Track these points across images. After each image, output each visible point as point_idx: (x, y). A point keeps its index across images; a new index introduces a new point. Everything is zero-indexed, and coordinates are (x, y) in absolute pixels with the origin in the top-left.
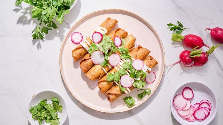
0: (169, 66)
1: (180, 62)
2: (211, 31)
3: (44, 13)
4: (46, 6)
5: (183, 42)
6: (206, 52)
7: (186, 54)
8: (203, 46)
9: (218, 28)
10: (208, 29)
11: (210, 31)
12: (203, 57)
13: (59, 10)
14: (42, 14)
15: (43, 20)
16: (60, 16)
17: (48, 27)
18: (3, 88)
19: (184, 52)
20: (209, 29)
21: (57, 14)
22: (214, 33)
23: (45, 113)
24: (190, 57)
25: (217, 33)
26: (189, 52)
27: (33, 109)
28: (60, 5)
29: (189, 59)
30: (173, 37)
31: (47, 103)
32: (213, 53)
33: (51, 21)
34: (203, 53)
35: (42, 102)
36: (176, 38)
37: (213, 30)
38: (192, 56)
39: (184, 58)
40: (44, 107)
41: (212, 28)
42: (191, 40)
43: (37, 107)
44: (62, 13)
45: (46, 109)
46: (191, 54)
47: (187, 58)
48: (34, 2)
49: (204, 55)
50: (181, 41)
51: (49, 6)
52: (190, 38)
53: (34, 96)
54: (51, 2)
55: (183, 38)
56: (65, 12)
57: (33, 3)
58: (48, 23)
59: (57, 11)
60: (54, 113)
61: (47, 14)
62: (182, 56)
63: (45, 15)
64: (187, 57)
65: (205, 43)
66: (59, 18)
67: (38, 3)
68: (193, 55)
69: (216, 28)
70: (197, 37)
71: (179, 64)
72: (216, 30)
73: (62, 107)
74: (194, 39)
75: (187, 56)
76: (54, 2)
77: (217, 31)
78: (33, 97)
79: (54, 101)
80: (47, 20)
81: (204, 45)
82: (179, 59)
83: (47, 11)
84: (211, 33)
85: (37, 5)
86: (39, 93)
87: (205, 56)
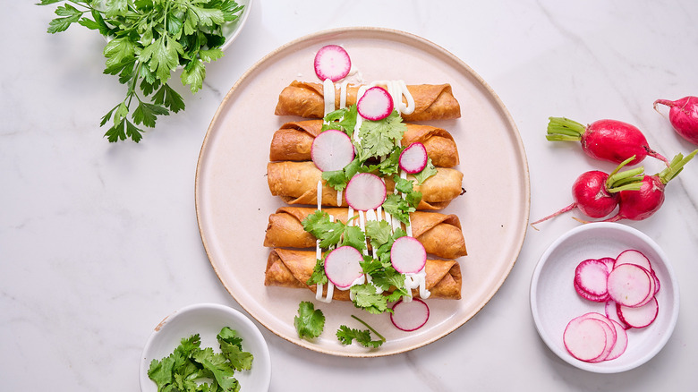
0: (541, 221)
1: (574, 207)
2: (671, 107)
3: (141, 58)
4: (148, 38)
5: (583, 145)
6: (658, 175)
7: (593, 184)
8: (648, 156)
9: (691, 98)
10: (660, 102)
11: (668, 109)
12: (648, 190)
13: (189, 49)
14: (137, 62)
15: (139, 82)
16: (193, 67)
17: (153, 103)
18: (14, 299)
19: (587, 177)
20: (664, 103)
21: (182, 61)
22: (681, 116)
23: (198, 377)
24: (608, 193)
25: (691, 115)
26: (603, 177)
27: (158, 369)
28: (191, 34)
29: (603, 198)
30: (552, 131)
31: (202, 347)
32: (680, 179)
33: (163, 83)
34: (647, 178)
35: (186, 344)
36: (562, 131)
37: (676, 105)
38: (612, 188)
39: (586, 195)
40: (192, 360)
41: (674, 98)
42: (606, 139)
43: (171, 359)
44: (199, 58)
45: (199, 366)
46: (610, 181)
47: (599, 196)
48: (109, 25)
49: (652, 186)
50: (578, 140)
51: (156, 36)
52: (604, 132)
53: (160, 325)
54: (163, 22)
55: (583, 133)
56: (208, 56)
57: (109, 29)
58: (155, 92)
59: (181, 52)
60: (226, 377)
61: (150, 60)
62: (580, 190)
63: (145, 64)
64: (597, 193)
65: (652, 146)
66: (188, 73)
67: (121, 27)
68: (616, 185)
69: (685, 99)
70: (627, 128)
71: (571, 214)
72: (687, 103)
73: (249, 359)
74: (620, 134)
75: (597, 190)
76: (174, 23)
77: (689, 109)
78: (157, 329)
79: (225, 340)
80: (150, 81)
81: (647, 151)
82: (570, 199)
83: (151, 52)
84: (672, 113)
85: (118, 33)
86: (176, 314)
87: (655, 188)
